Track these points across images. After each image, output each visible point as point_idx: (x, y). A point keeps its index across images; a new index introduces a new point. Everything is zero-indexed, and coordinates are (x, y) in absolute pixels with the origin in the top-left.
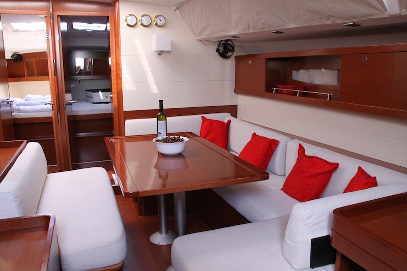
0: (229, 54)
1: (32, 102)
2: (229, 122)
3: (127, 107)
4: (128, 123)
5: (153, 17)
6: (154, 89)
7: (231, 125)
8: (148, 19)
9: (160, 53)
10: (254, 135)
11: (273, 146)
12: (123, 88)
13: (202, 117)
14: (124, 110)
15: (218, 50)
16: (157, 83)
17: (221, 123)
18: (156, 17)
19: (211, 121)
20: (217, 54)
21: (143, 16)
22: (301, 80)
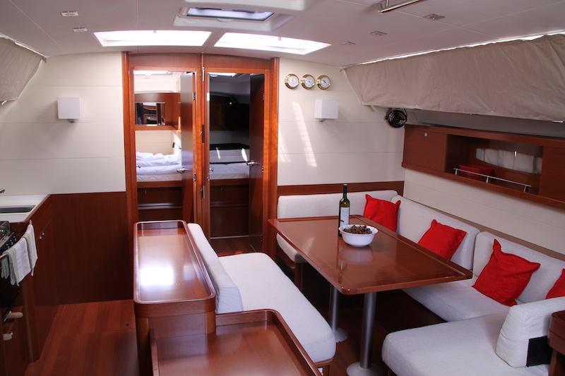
0: (401, 122)
1: (143, 162)
2: (399, 202)
3: (282, 181)
4: (283, 200)
5: (316, 77)
6: (312, 161)
7: (401, 206)
8: (312, 80)
9: (322, 121)
10: (434, 223)
11: (459, 237)
12: (279, 160)
13: (367, 195)
14: (278, 185)
15: (387, 118)
16: (317, 154)
17: (389, 204)
18: (320, 78)
19: (378, 201)
20: (385, 122)
21: (305, 76)
22: (486, 161)
